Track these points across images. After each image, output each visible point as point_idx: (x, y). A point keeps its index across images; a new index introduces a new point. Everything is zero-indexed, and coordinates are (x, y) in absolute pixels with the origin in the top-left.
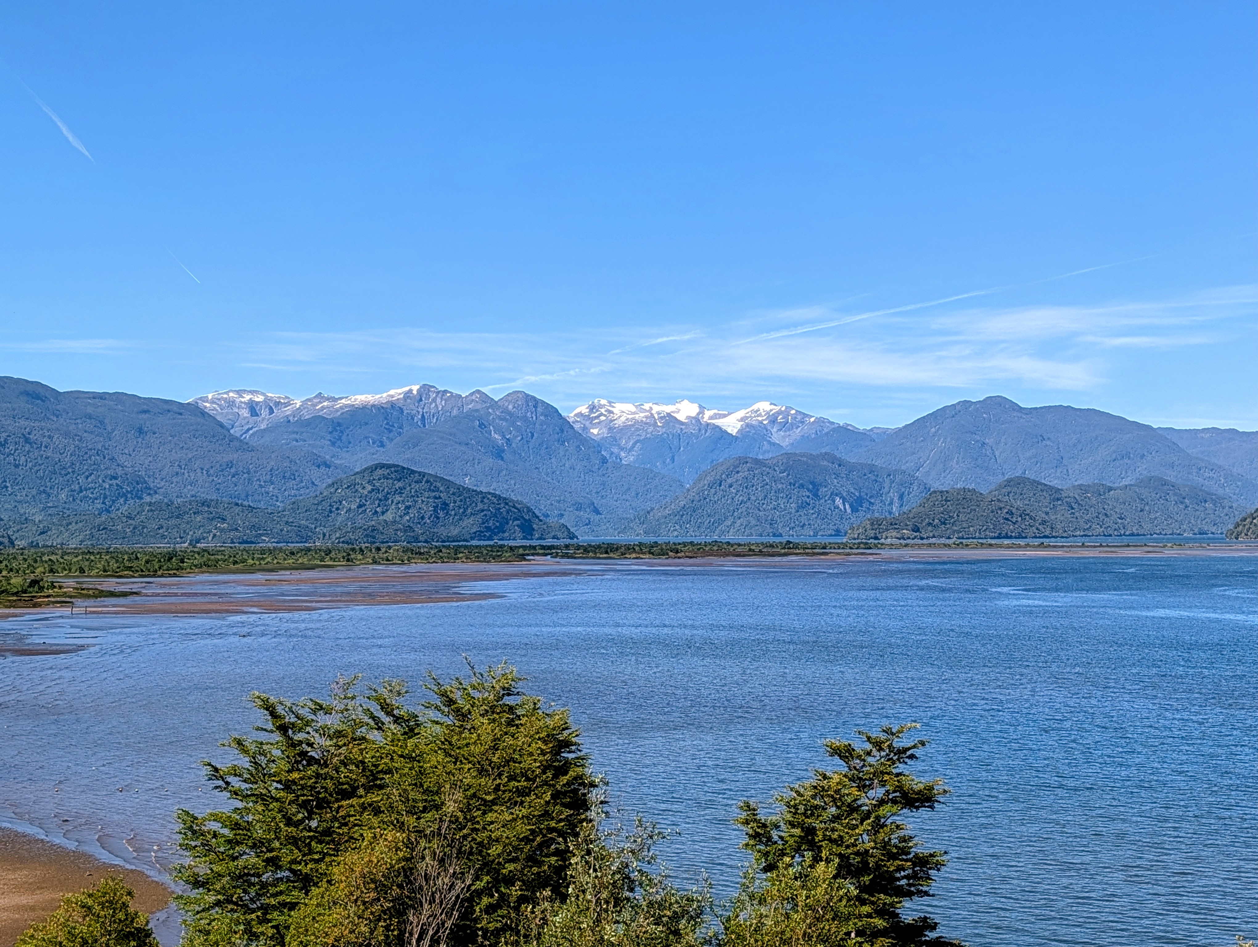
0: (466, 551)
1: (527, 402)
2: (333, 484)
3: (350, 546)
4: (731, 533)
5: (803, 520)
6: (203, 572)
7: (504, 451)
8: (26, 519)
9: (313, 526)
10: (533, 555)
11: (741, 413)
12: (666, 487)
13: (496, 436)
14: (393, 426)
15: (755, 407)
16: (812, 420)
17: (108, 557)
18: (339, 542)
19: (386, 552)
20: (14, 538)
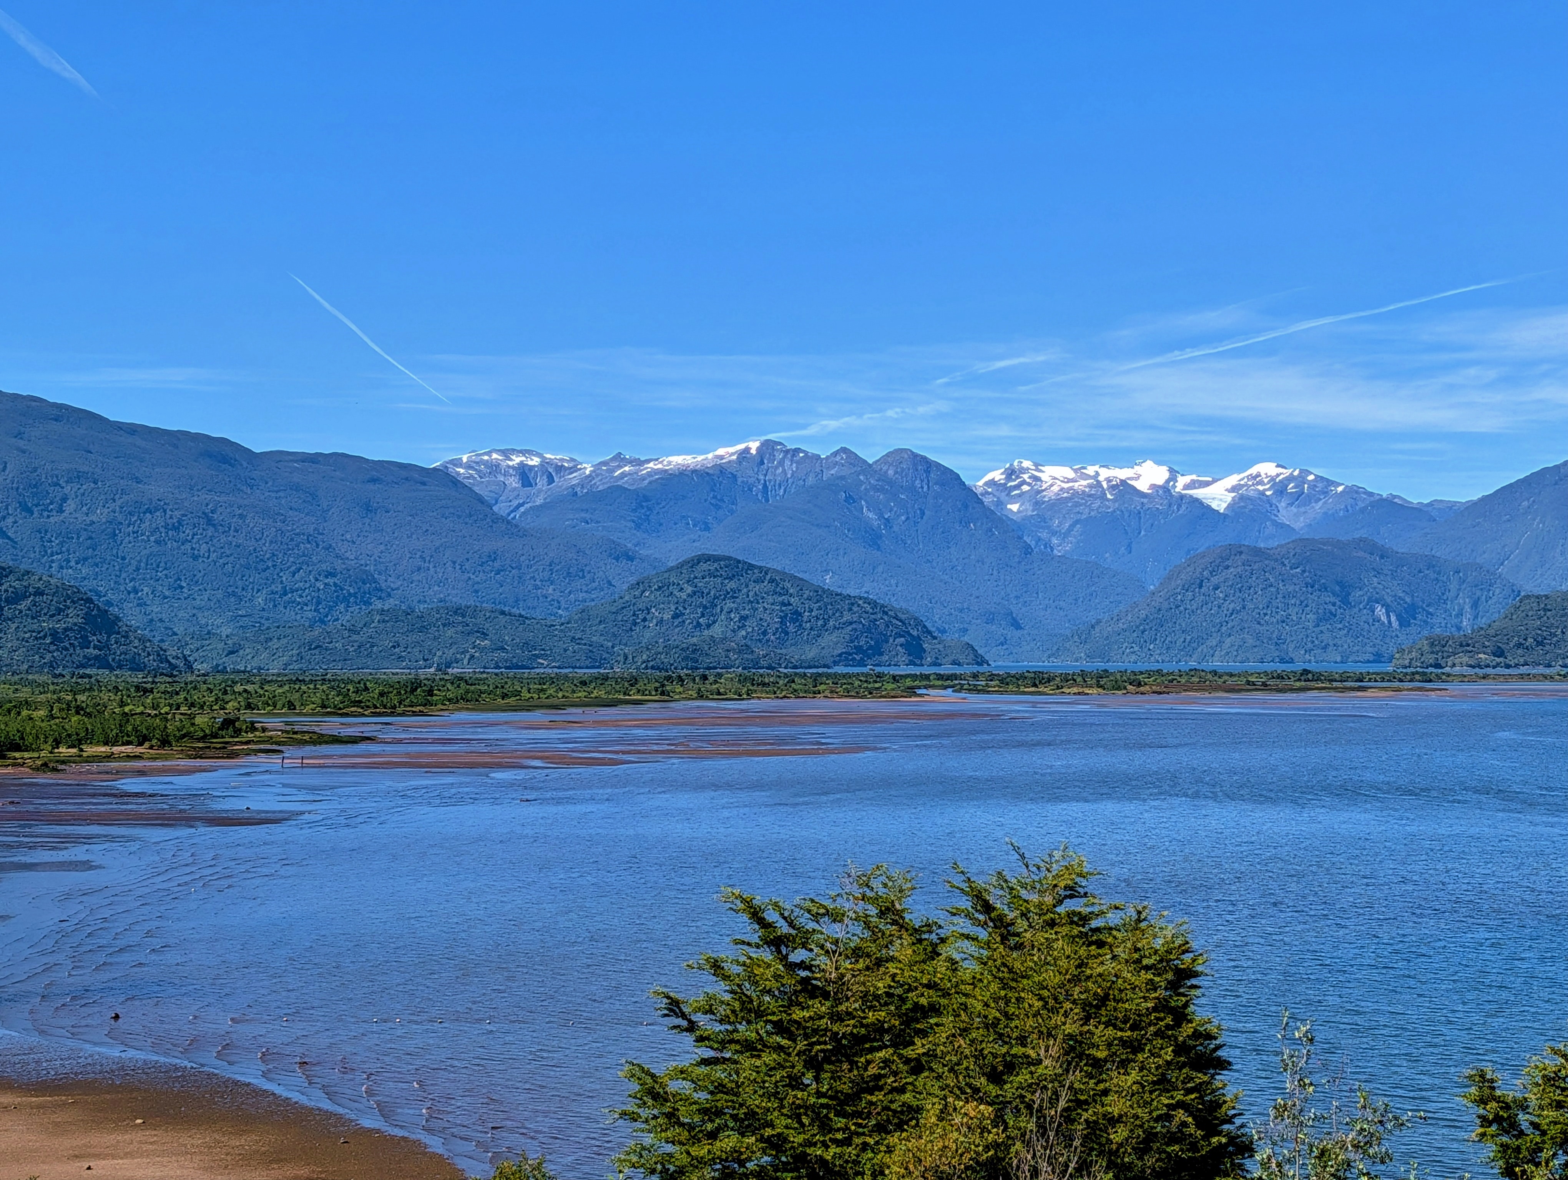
0: (830, 682)
1: (915, 465)
2: (638, 584)
3: (664, 674)
4: (1215, 659)
5: (1326, 637)
6: (460, 709)
7: (880, 537)
8: (209, 633)
9: (610, 644)
10: (925, 687)
11: (1233, 480)
12: (1119, 590)
13: (871, 515)
14: (722, 500)
15: (1253, 471)
16: (1340, 489)
17: (325, 687)
18: (646, 668)
19: (716, 682)
20: (191, 659)
